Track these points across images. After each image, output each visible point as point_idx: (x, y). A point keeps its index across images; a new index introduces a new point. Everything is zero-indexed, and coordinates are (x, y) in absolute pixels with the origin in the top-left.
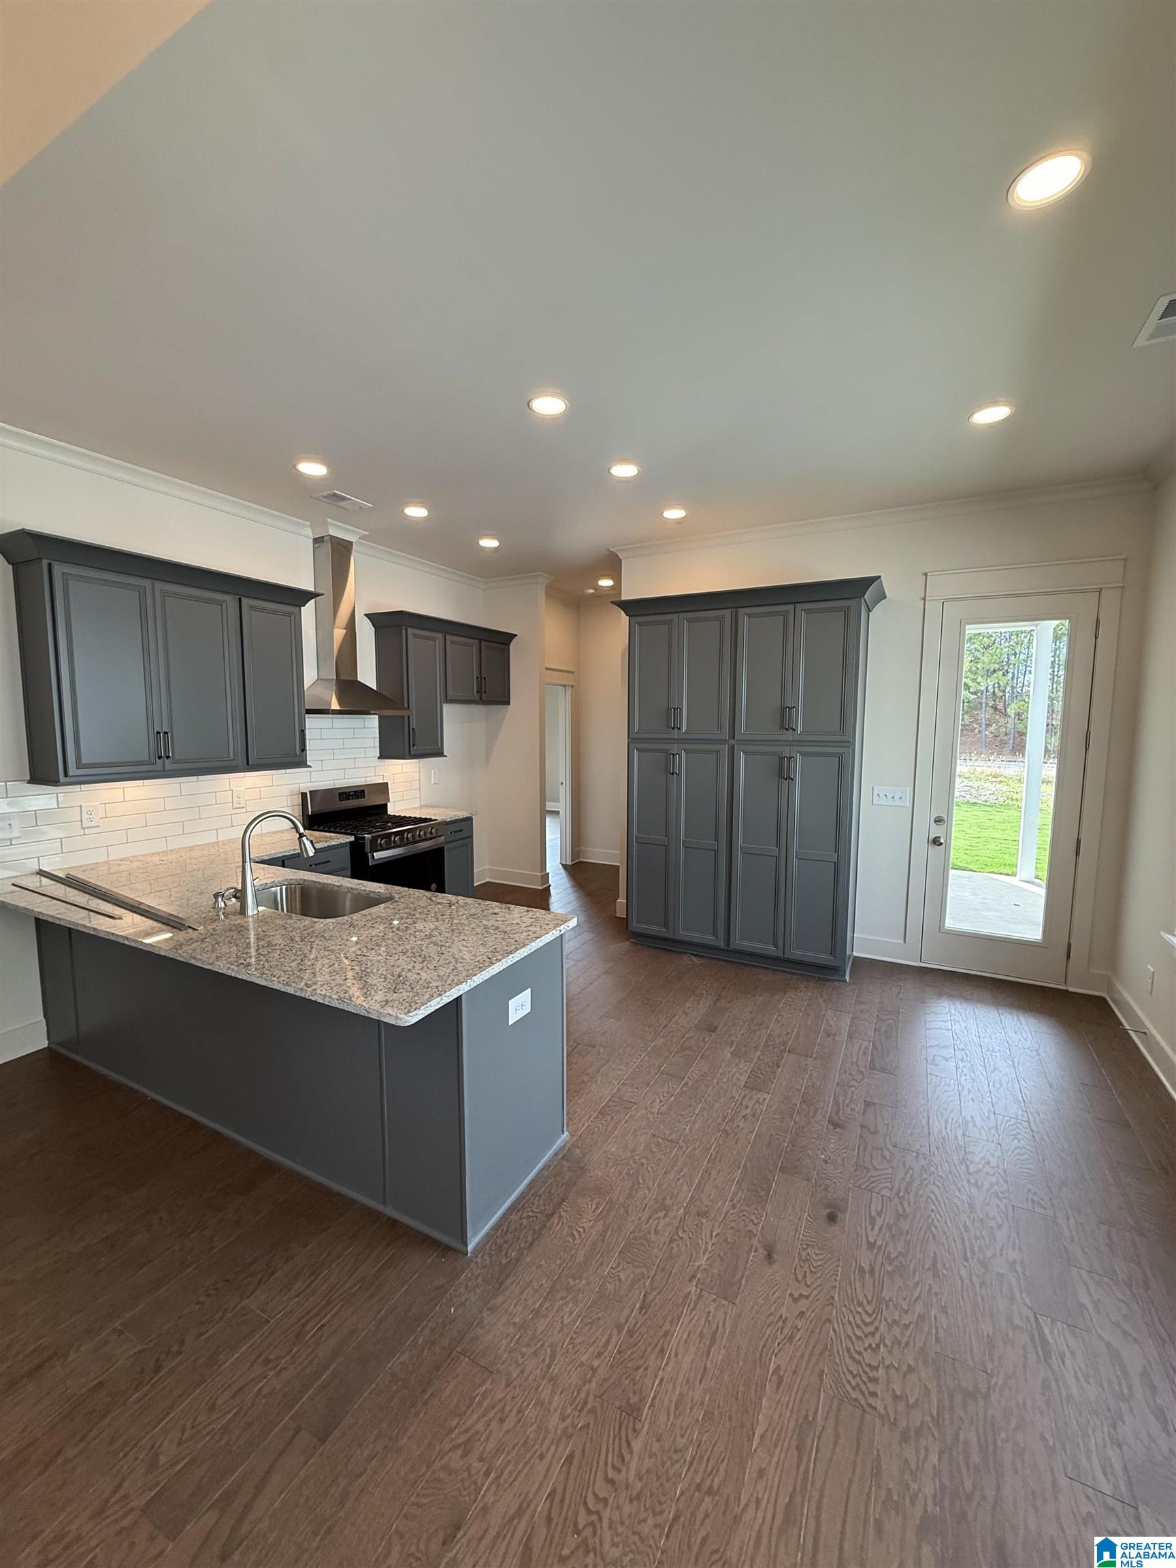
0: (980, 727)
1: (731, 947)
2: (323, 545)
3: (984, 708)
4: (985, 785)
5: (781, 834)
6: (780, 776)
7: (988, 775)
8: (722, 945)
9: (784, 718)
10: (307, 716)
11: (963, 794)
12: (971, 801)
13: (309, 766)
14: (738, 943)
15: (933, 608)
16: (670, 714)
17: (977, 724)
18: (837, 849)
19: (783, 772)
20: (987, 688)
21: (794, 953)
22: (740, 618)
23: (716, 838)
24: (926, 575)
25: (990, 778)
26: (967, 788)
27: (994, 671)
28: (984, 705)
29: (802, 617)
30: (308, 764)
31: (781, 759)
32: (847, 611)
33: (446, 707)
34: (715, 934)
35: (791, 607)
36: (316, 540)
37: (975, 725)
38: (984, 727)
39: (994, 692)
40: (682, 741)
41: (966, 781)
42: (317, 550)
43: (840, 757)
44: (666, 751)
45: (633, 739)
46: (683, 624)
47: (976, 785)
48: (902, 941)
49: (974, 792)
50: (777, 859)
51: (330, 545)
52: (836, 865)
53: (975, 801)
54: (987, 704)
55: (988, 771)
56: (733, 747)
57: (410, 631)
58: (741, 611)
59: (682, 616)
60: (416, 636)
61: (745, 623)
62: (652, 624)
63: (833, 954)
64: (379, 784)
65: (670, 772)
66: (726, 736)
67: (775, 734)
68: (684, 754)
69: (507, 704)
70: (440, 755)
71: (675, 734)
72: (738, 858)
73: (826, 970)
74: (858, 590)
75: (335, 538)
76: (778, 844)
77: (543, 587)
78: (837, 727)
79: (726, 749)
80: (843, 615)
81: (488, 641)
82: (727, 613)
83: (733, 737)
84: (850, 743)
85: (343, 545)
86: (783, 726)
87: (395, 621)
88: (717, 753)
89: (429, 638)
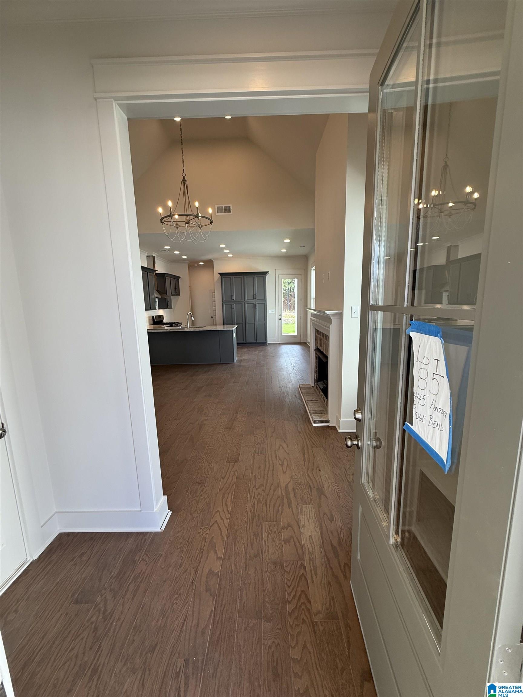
1: (247, 342)
6: (254, 308)
8: (245, 342)
9: (254, 296)
10: (156, 298)
12: (286, 323)
13: (155, 310)
15: (277, 276)
16: (231, 296)
18: (264, 321)
21: (258, 342)
23: (243, 321)
24: (275, 270)
27: (290, 282)
29: (256, 278)
31: (254, 305)
32: (264, 277)
33: (172, 296)
34: (244, 340)
35: (254, 276)
36: (147, 256)
42: (148, 259)
43: (264, 303)
44: (231, 304)
45: (223, 302)
46: (234, 278)
48: (276, 339)
50: (254, 323)
51: (152, 258)
52: (265, 323)
54: (289, 294)
55: (290, 315)
56: (245, 303)
57: (166, 277)
58: (245, 276)
59: (233, 276)
60: (167, 279)
61: (246, 279)
62: (227, 278)
63: (265, 340)
64: (163, 315)
65: (232, 308)
66: (243, 300)
67: (252, 300)
68: (235, 305)
69: (179, 295)
70: (171, 308)
71: (233, 301)
72: (247, 324)
73: (264, 343)
74: (265, 273)
75: (153, 256)
76: (254, 321)
77: (187, 265)
78: (263, 298)
79: (243, 303)
80: (263, 278)
81: (177, 278)
82: (242, 276)
83: (245, 300)
84: (266, 301)
85: (154, 257)
86: (254, 298)
87: (163, 275)
88: (242, 304)
89: (169, 279)
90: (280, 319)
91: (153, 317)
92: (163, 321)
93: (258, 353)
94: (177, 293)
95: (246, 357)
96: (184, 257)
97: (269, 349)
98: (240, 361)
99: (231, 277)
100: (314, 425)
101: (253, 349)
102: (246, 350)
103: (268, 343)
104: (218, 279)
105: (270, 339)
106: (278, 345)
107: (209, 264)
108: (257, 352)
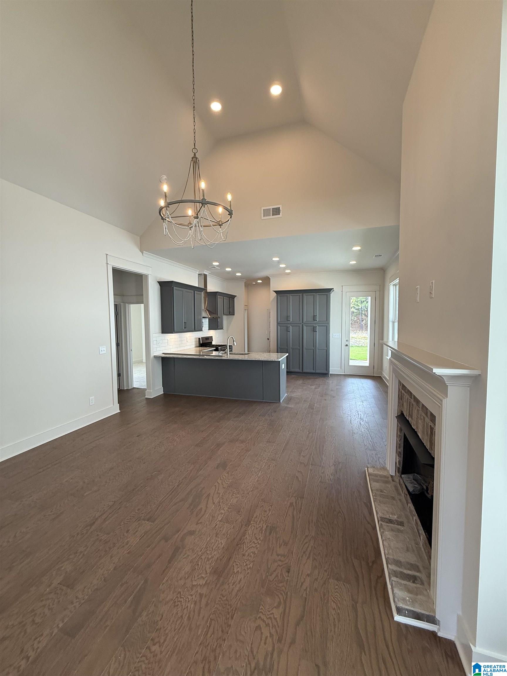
0: (360, 321)
1: (304, 371)
2: (202, 276)
3: (361, 315)
4: (361, 340)
5: (314, 345)
6: (314, 331)
7: (362, 337)
8: (301, 371)
9: (314, 317)
10: (203, 319)
11: (354, 343)
12: (357, 345)
13: (203, 331)
14: (305, 371)
15: (344, 293)
16: (288, 317)
17: (359, 320)
18: (326, 347)
19: (314, 330)
20: (361, 307)
21: (318, 371)
22: (304, 295)
23: (299, 346)
24: (342, 286)
25: (363, 338)
26: (356, 342)
27: (364, 301)
28: (361, 313)
29: (318, 296)
30: (203, 330)
31: (314, 327)
33: (224, 316)
34: (299, 369)
35: (315, 294)
36: (199, 274)
37: (358, 321)
38: (361, 321)
39: (364, 309)
40: (290, 323)
41: (355, 339)
42: (199, 277)
43: (327, 326)
44: (287, 326)
45: (278, 323)
46: (291, 297)
47: (358, 340)
48: (340, 369)
49: (358, 342)
50: (314, 350)
51: (203, 276)
52: (327, 350)
53: (358, 345)
54: (362, 313)
55: (362, 336)
56: (303, 325)
57: (218, 296)
58: (304, 294)
59: (290, 295)
60: (219, 298)
61: (305, 297)
62: (283, 296)
63: (326, 370)
64: (212, 336)
65: (288, 331)
66: (301, 322)
67: (312, 321)
68: (291, 327)
69: (234, 315)
70: (222, 329)
71: (289, 322)
72: (305, 350)
73: (325, 374)
74: (329, 290)
75: (204, 274)
76: (314, 347)
77: (244, 283)
78: (326, 320)
79: (301, 325)
80: (326, 296)
81: (231, 298)
82: (301, 294)
83: (303, 322)
84: (329, 323)
85: (205, 276)
86: (314, 320)
87: (215, 294)
88: (299, 326)
89: (221, 298)
90: (347, 345)
91: (199, 339)
92: (211, 343)
93: (315, 388)
94: (231, 312)
95: (298, 393)
96: (239, 274)
97: (332, 382)
98: (289, 400)
99: (288, 295)
100: (398, 618)
101: (310, 381)
102: (300, 382)
103: (330, 373)
104: (274, 299)
105: (334, 369)
106: (342, 377)
107: (266, 281)
108: (313, 387)
